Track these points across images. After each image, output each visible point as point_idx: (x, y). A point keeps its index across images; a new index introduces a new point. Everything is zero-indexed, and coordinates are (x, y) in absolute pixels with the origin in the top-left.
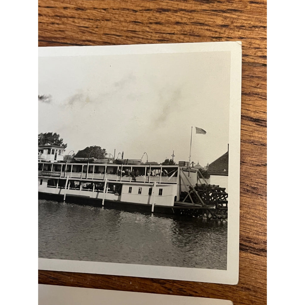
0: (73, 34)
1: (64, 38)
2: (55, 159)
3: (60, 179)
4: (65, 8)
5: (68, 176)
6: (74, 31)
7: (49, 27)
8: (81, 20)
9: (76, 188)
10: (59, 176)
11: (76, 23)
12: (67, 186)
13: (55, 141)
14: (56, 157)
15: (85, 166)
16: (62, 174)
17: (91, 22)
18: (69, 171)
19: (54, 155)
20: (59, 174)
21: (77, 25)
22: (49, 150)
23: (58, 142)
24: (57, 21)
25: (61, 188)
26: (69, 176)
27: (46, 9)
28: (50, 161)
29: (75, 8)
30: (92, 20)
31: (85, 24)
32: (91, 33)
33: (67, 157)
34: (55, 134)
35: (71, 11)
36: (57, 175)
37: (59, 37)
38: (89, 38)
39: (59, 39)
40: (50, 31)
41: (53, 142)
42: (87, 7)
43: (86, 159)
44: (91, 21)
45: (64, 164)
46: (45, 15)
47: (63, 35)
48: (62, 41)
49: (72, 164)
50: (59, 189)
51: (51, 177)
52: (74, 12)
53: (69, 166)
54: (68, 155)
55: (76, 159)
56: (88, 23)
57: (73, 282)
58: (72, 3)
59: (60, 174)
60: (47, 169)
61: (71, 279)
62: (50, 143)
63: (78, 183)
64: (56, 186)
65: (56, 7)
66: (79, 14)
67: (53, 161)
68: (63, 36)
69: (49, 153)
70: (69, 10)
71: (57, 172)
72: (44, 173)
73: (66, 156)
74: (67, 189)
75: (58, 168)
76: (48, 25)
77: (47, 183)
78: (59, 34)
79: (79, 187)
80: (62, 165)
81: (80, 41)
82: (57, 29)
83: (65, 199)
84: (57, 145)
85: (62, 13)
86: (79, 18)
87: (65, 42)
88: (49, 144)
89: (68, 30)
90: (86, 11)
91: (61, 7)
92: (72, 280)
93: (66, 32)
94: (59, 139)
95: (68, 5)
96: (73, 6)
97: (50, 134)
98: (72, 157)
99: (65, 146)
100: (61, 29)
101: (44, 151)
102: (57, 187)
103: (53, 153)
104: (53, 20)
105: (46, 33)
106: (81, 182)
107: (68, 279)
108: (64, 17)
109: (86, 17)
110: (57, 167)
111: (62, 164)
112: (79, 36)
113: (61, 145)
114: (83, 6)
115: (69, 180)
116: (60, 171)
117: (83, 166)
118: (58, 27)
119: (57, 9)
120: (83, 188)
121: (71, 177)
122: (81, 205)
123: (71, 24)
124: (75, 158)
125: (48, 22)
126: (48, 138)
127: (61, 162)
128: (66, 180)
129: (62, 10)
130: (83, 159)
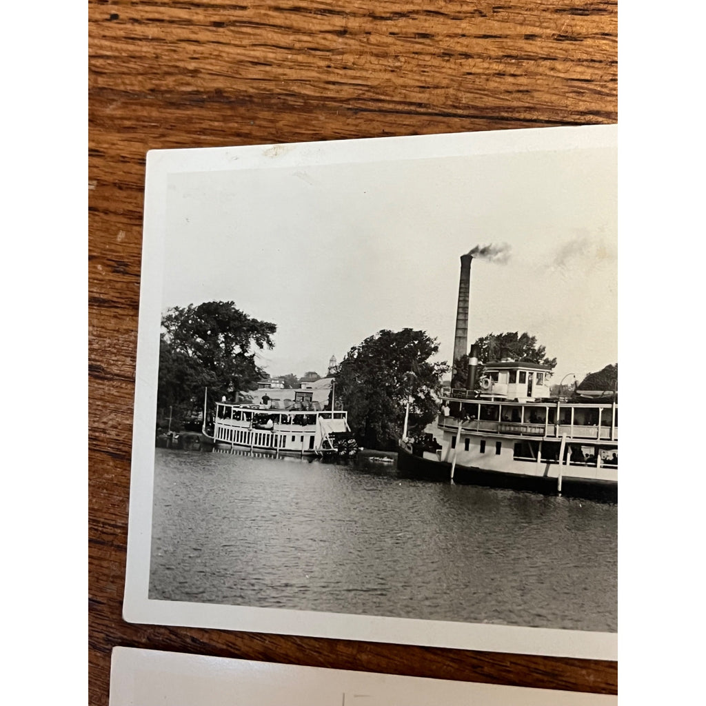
0: (554, 98)
1: (530, 109)
2: (529, 395)
3: (544, 442)
4: (529, 37)
5: (565, 435)
6: (556, 91)
7: (492, 85)
8: (571, 64)
9: (588, 461)
10: (542, 435)
11: (559, 71)
12: (565, 458)
13: (525, 351)
14: (530, 388)
15: (605, 410)
16: (549, 429)
17: (598, 68)
18: (566, 421)
19: (526, 386)
20: (542, 430)
21: (562, 75)
22: (513, 373)
23: (533, 355)
24: (512, 70)
25: (549, 463)
26: (568, 434)
27: (480, 41)
28: (516, 400)
29: (553, 35)
30: (601, 62)
31: (582, 73)
32: (599, 93)
33: (559, 390)
34: (525, 336)
35: (544, 44)
36: (537, 431)
37: (518, 107)
38: (595, 106)
39: (518, 112)
40: (494, 93)
41: (520, 354)
42: (584, 31)
43: (607, 393)
44: (597, 65)
45: (553, 405)
46: (480, 56)
47: (527, 101)
48: (528, 116)
49: (573, 406)
50: (545, 464)
51: (521, 437)
52: (551, 45)
53: (566, 412)
54: (562, 386)
55: (583, 393)
56: (590, 71)
57: (594, 682)
58: (545, 24)
59: (544, 428)
60: (510, 418)
61: (589, 675)
62: (512, 358)
63: (592, 451)
64: (536, 457)
65: (506, 37)
66: (566, 51)
67: (523, 399)
68: (527, 105)
69: (512, 380)
70: (538, 42)
71: (537, 425)
72: (503, 429)
73: (556, 386)
74: (565, 464)
75: (539, 415)
76: (487, 80)
77: (512, 452)
78: (519, 99)
79: (593, 459)
80: (548, 409)
81: (572, 113)
82: (510, 88)
83: (560, 489)
84: (532, 361)
85: (521, 49)
86: (565, 60)
87: (535, 117)
88: (510, 360)
89: (538, 88)
90: (584, 43)
91: (517, 35)
92: (592, 678)
93: (536, 94)
94: (536, 347)
95: (537, 31)
96: (548, 31)
97: (511, 337)
98: (573, 389)
99: (551, 364)
100: (521, 88)
101: (500, 375)
102: (539, 459)
103: (522, 381)
104: (501, 67)
105: (486, 99)
106: (597, 447)
107: (583, 675)
108: (529, 58)
109: (585, 57)
110: (535, 414)
111: (547, 405)
112: (569, 103)
113: (542, 362)
114: (574, 29)
115: (567, 445)
116: (544, 422)
117: (601, 410)
118: (514, 84)
119: (508, 40)
120: (606, 461)
121: (572, 436)
122: (604, 502)
123: (546, 75)
124: (578, 392)
125: (487, 72)
126: (508, 346)
127: (545, 400)
128: (559, 444)
129: (522, 43)
130: (599, 393)
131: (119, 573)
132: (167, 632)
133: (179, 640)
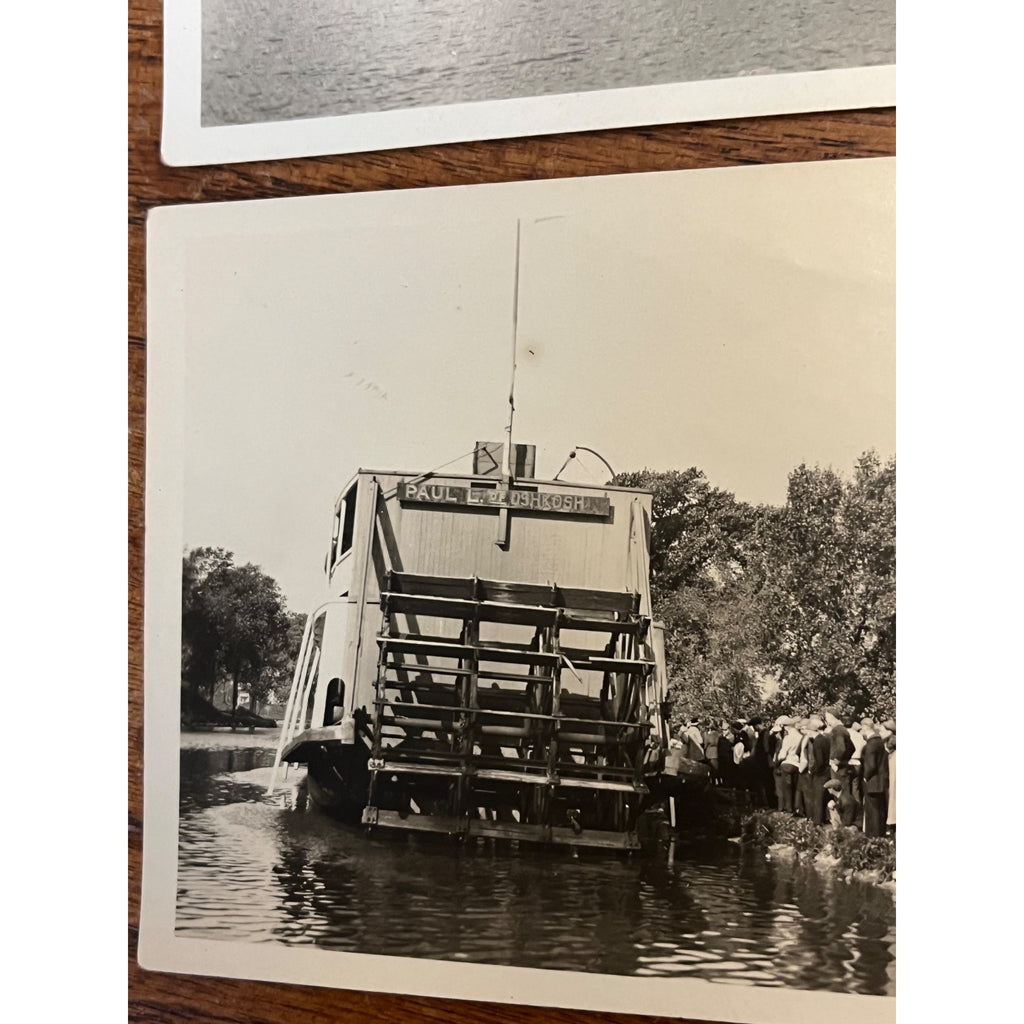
131: (152, 98)
132: (233, 177)
133: (253, 185)
